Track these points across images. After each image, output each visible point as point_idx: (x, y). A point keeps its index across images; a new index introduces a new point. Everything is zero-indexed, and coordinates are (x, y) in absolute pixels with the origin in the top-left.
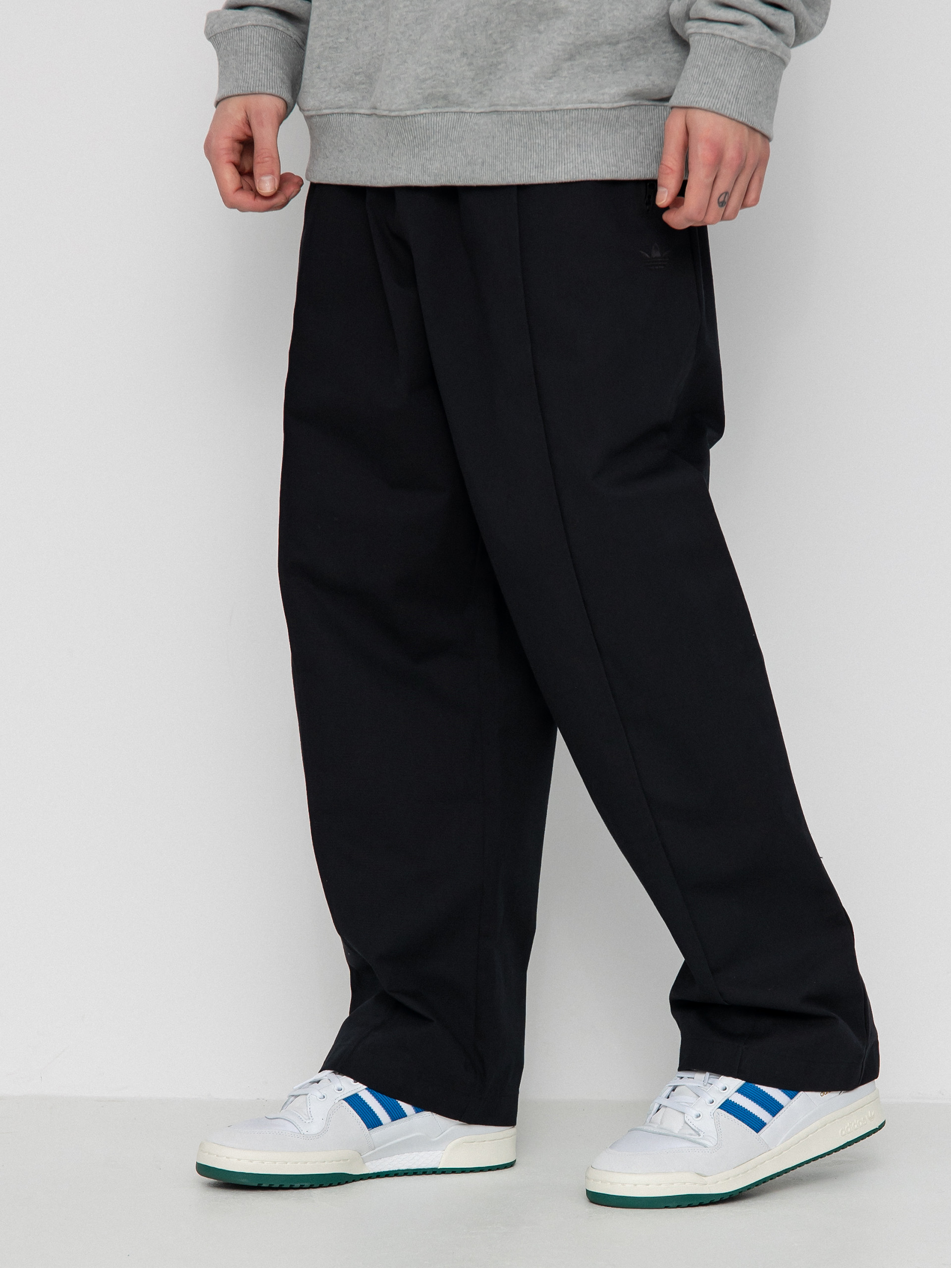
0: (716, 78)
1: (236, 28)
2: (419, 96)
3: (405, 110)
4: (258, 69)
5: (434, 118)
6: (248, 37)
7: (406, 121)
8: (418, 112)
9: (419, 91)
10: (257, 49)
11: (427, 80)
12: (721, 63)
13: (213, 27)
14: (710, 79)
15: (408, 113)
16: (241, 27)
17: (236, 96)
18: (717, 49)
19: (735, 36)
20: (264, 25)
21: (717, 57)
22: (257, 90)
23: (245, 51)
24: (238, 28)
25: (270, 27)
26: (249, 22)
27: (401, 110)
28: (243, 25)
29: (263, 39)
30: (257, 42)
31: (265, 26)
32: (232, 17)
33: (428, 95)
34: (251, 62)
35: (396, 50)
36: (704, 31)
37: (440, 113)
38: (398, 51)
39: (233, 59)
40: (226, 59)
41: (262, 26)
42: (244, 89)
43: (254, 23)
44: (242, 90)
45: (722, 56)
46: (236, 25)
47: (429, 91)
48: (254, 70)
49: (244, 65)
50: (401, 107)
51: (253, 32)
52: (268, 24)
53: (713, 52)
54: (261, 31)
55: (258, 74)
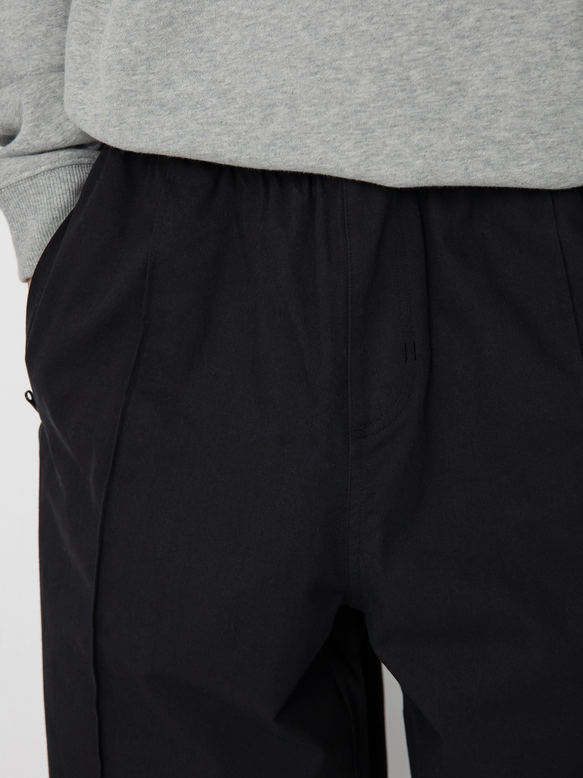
1: (28, 178)
16: (34, 176)
20: (63, 165)
24: (30, 178)
26: (43, 168)
28: (36, 172)
29: (66, 184)
30: (60, 189)
31: (65, 166)
32: (19, 166)
39: (33, 219)
40: (21, 220)
41: (61, 167)
43: (50, 166)
46: (26, 174)
51: (51, 179)
54: (62, 173)
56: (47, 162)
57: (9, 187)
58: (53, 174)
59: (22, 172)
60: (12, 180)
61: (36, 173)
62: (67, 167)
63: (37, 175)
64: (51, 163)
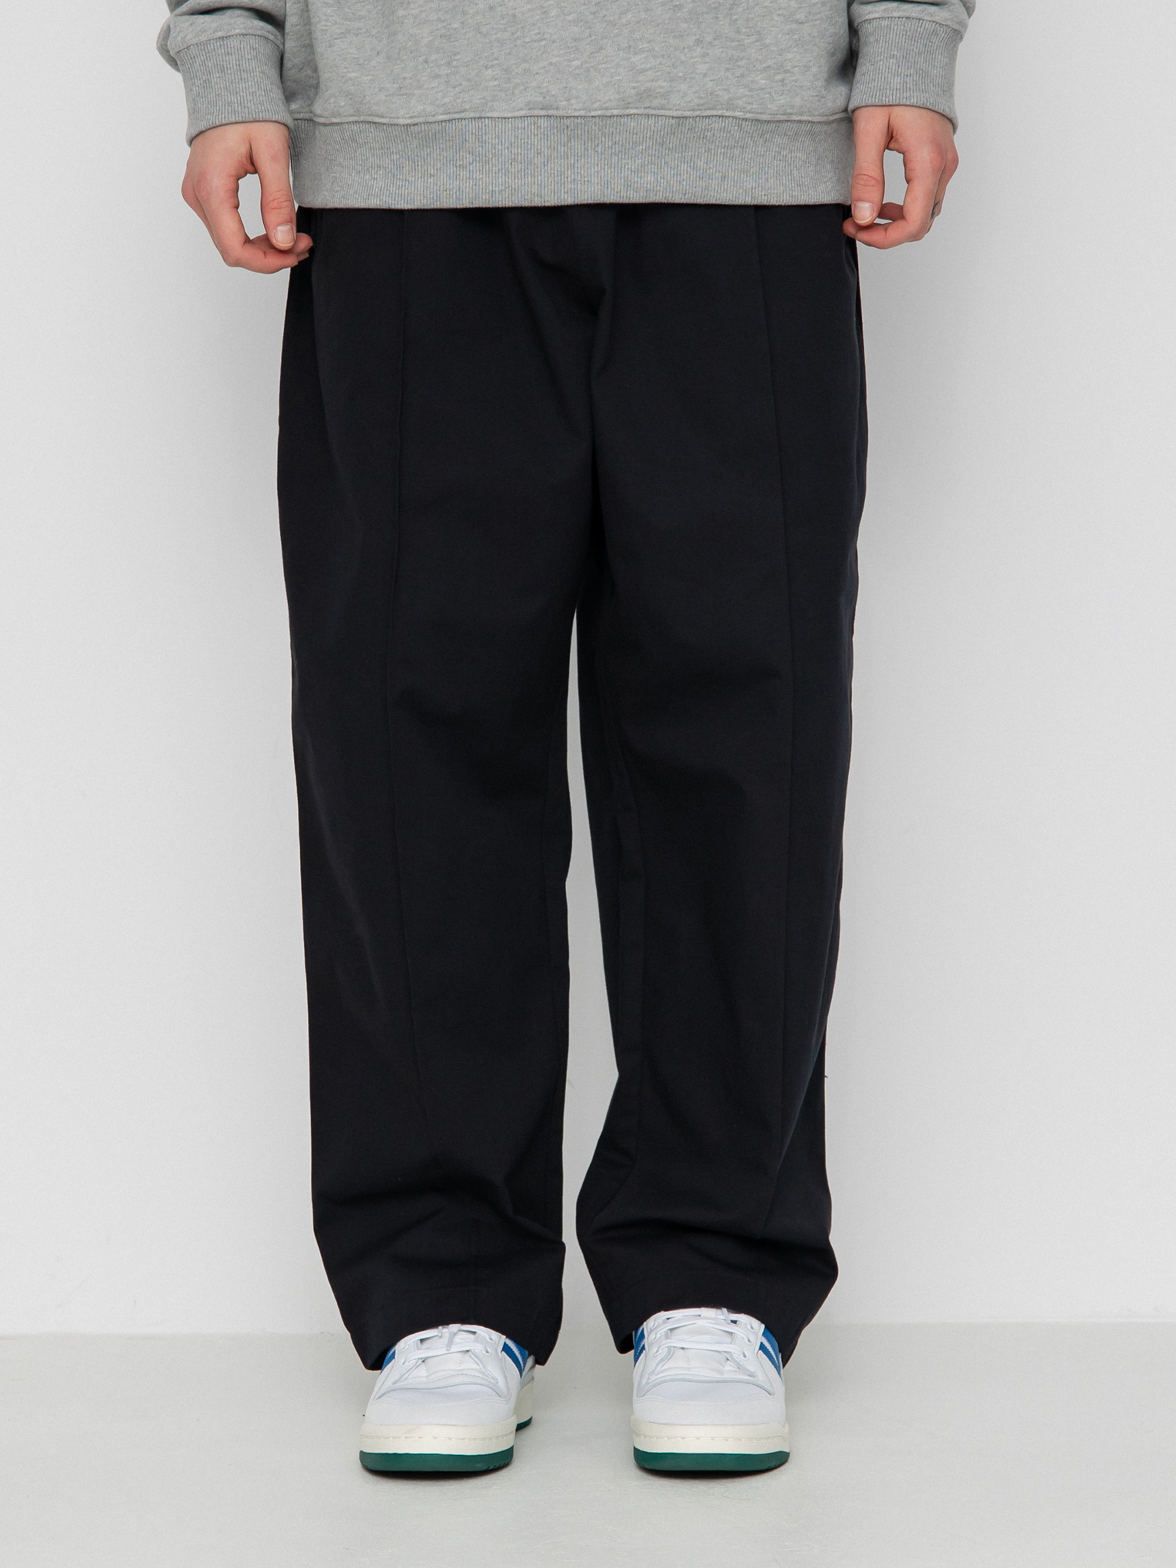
0: (918, 69)
2: (633, 91)
3: (611, 109)
4: (257, 90)
5: (644, 121)
6: (238, 50)
7: (608, 122)
8: (628, 111)
9: (634, 85)
10: (251, 64)
11: (647, 70)
12: (920, 51)
13: (185, 37)
14: (912, 70)
15: (616, 112)
16: (226, 37)
17: (232, 123)
18: (914, 35)
19: (937, 18)
21: (916, 44)
22: (261, 117)
23: (235, 66)
24: (222, 38)
25: (261, 36)
26: (237, 31)
27: (607, 109)
31: (255, 35)
32: (214, 25)
33: (645, 90)
34: (246, 80)
35: (587, 34)
36: (896, 14)
37: (652, 115)
38: (590, 36)
42: (244, 115)
43: (244, 31)
44: (242, 117)
45: (920, 43)
46: (220, 34)
47: (648, 85)
48: (251, 91)
49: (237, 86)
50: (607, 105)
52: (259, 33)
53: (910, 39)
54: (253, 41)
55: (257, 96)
56: (242, 26)
57: (199, 44)
58: (245, 40)
59: (216, 31)
60: (203, 38)
61: (230, 34)
62: (257, 37)
63: (229, 36)
64: (245, 28)
